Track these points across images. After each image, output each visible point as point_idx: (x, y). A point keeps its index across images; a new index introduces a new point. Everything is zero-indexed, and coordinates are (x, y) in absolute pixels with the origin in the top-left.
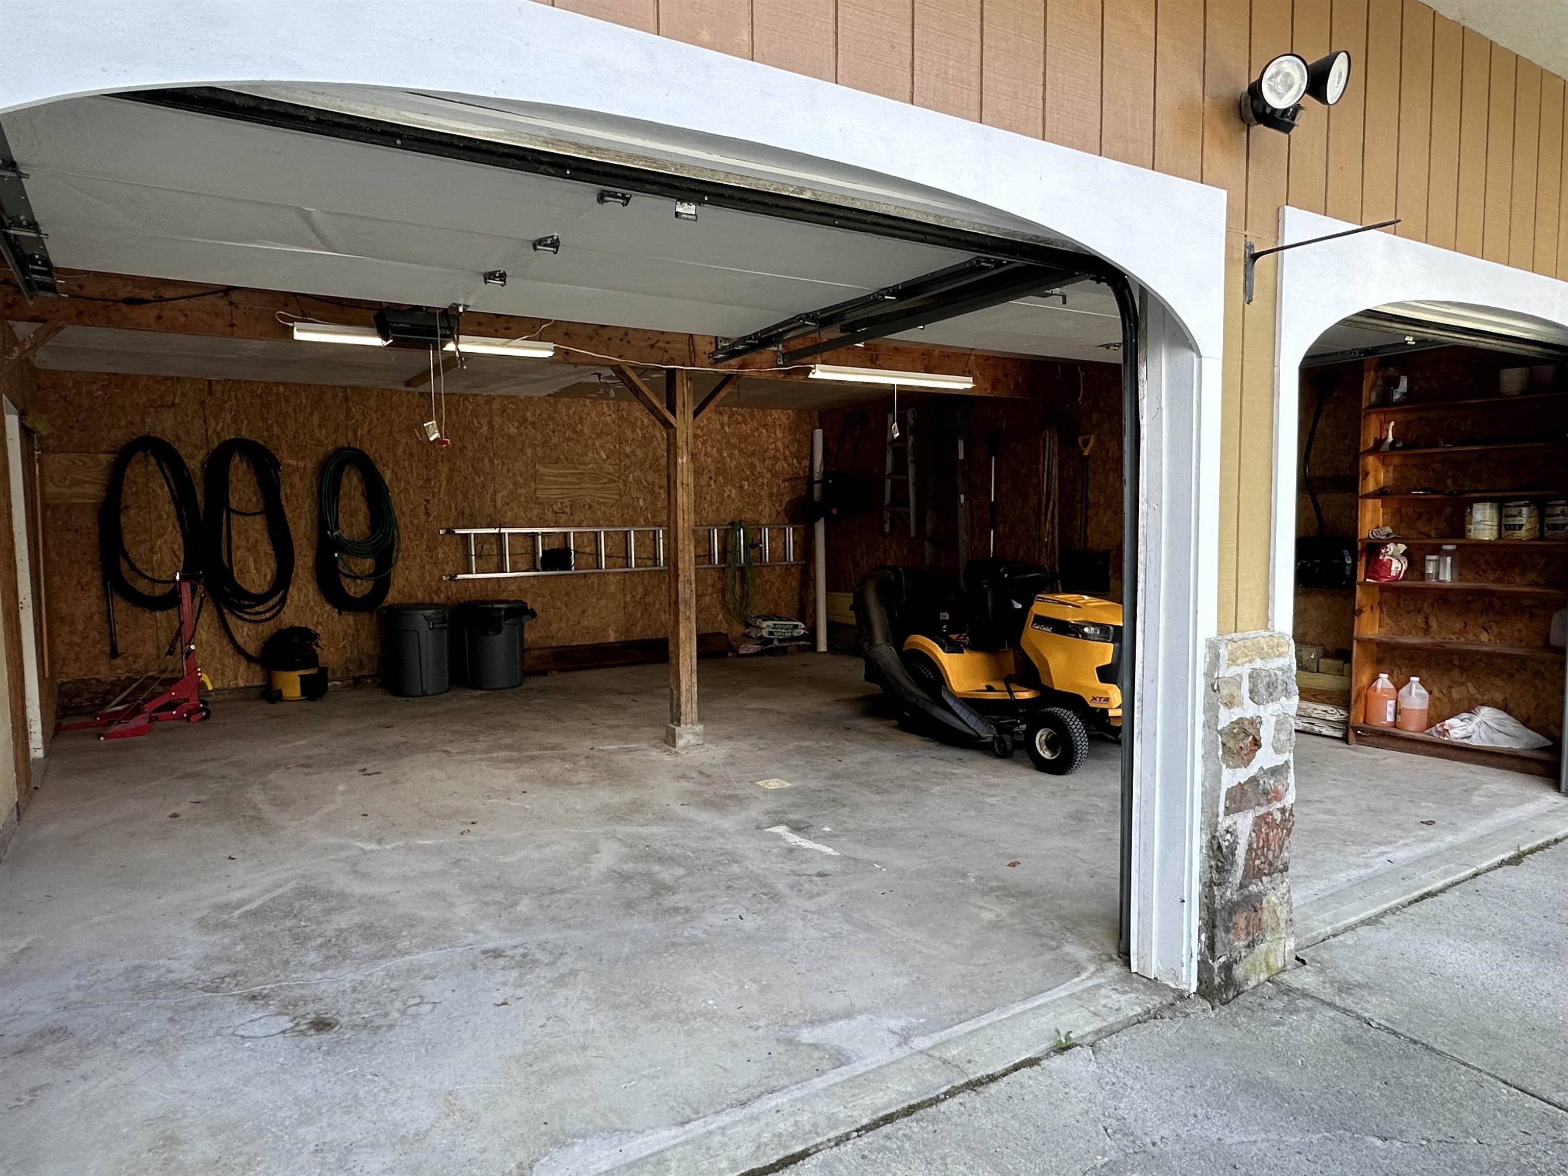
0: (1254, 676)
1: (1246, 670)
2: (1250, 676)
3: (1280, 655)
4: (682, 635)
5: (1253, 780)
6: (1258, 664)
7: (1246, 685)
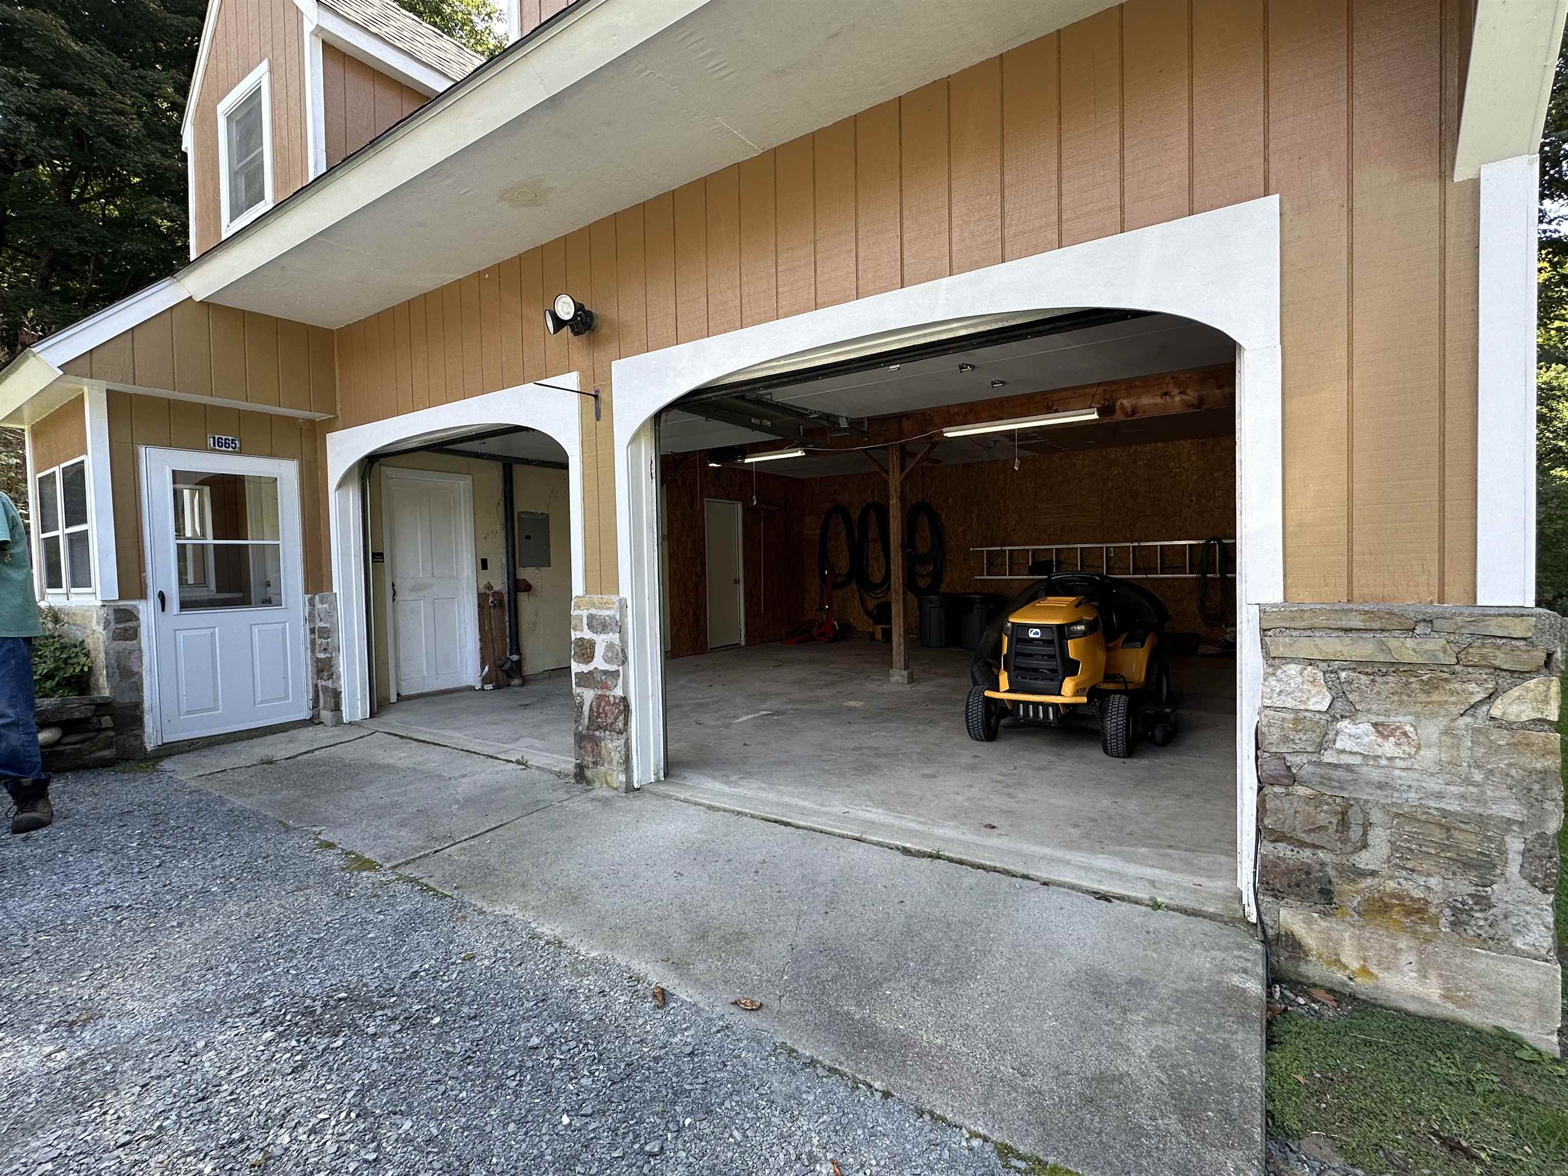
0: (591, 617)
1: (585, 613)
2: (588, 617)
3: (608, 608)
4: (893, 612)
5: (590, 673)
6: (593, 611)
7: (585, 621)
